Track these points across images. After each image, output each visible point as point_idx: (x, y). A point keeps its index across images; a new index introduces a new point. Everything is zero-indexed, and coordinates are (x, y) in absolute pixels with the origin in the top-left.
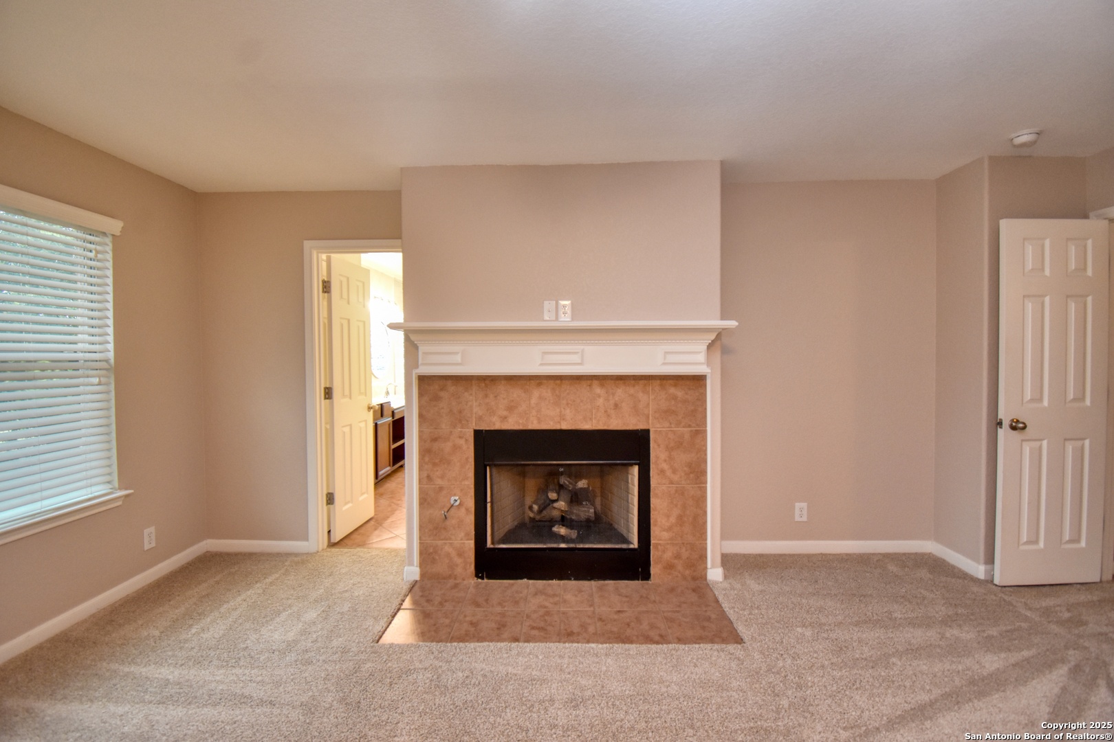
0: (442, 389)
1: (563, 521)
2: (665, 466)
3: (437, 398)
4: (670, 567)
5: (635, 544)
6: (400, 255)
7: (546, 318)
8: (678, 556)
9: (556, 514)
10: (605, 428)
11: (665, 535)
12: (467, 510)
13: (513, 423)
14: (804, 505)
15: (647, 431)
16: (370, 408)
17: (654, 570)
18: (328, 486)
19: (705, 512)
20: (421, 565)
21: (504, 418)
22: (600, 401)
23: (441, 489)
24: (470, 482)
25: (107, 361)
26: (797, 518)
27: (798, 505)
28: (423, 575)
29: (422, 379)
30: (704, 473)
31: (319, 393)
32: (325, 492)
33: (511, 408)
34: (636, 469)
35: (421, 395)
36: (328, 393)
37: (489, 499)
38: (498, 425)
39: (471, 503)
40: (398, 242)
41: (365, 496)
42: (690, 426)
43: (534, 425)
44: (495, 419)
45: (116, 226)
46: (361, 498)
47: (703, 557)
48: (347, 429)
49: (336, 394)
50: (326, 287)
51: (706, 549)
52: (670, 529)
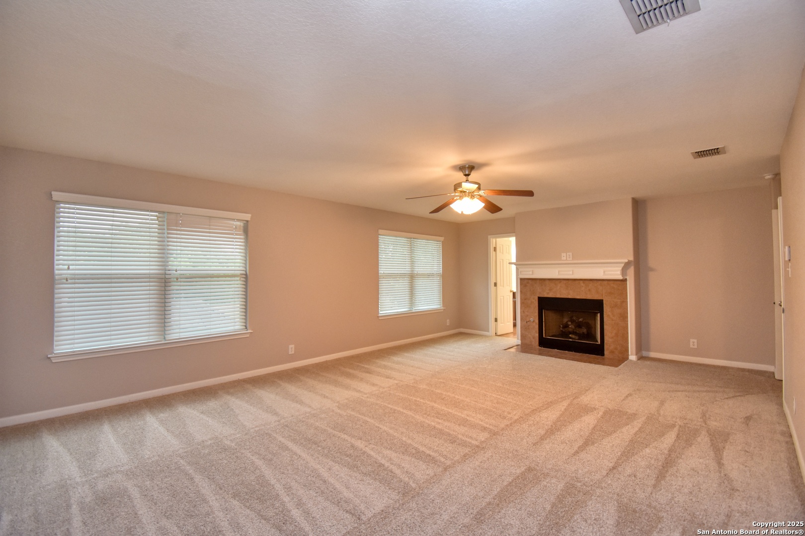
0: (528, 283)
1: (574, 333)
2: (610, 314)
3: (526, 286)
4: (612, 352)
5: (599, 342)
6: (515, 238)
7: (563, 258)
8: (616, 349)
9: (570, 330)
10: (585, 298)
11: (610, 340)
12: (536, 323)
13: (551, 295)
14: (695, 341)
15: (602, 300)
16: (511, 291)
17: (606, 352)
18: (495, 316)
19: (628, 333)
20: (521, 340)
21: (548, 293)
22: (583, 289)
23: (527, 316)
24: (537, 314)
25: (440, 273)
26: (691, 346)
27: (692, 340)
28: (522, 343)
29: (521, 279)
30: (627, 317)
31: (493, 284)
32: (494, 317)
33: (550, 290)
34: (599, 315)
35: (521, 285)
36: (495, 284)
37: (544, 321)
38: (546, 295)
39: (537, 321)
40: (514, 234)
41: (509, 323)
42: (620, 299)
43: (558, 296)
44: (545, 293)
45: (442, 239)
46: (508, 323)
47: (627, 350)
48: (502, 298)
49: (498, 285)
50: (495, 249)
51: (628, 347)
52: (612, 338)
